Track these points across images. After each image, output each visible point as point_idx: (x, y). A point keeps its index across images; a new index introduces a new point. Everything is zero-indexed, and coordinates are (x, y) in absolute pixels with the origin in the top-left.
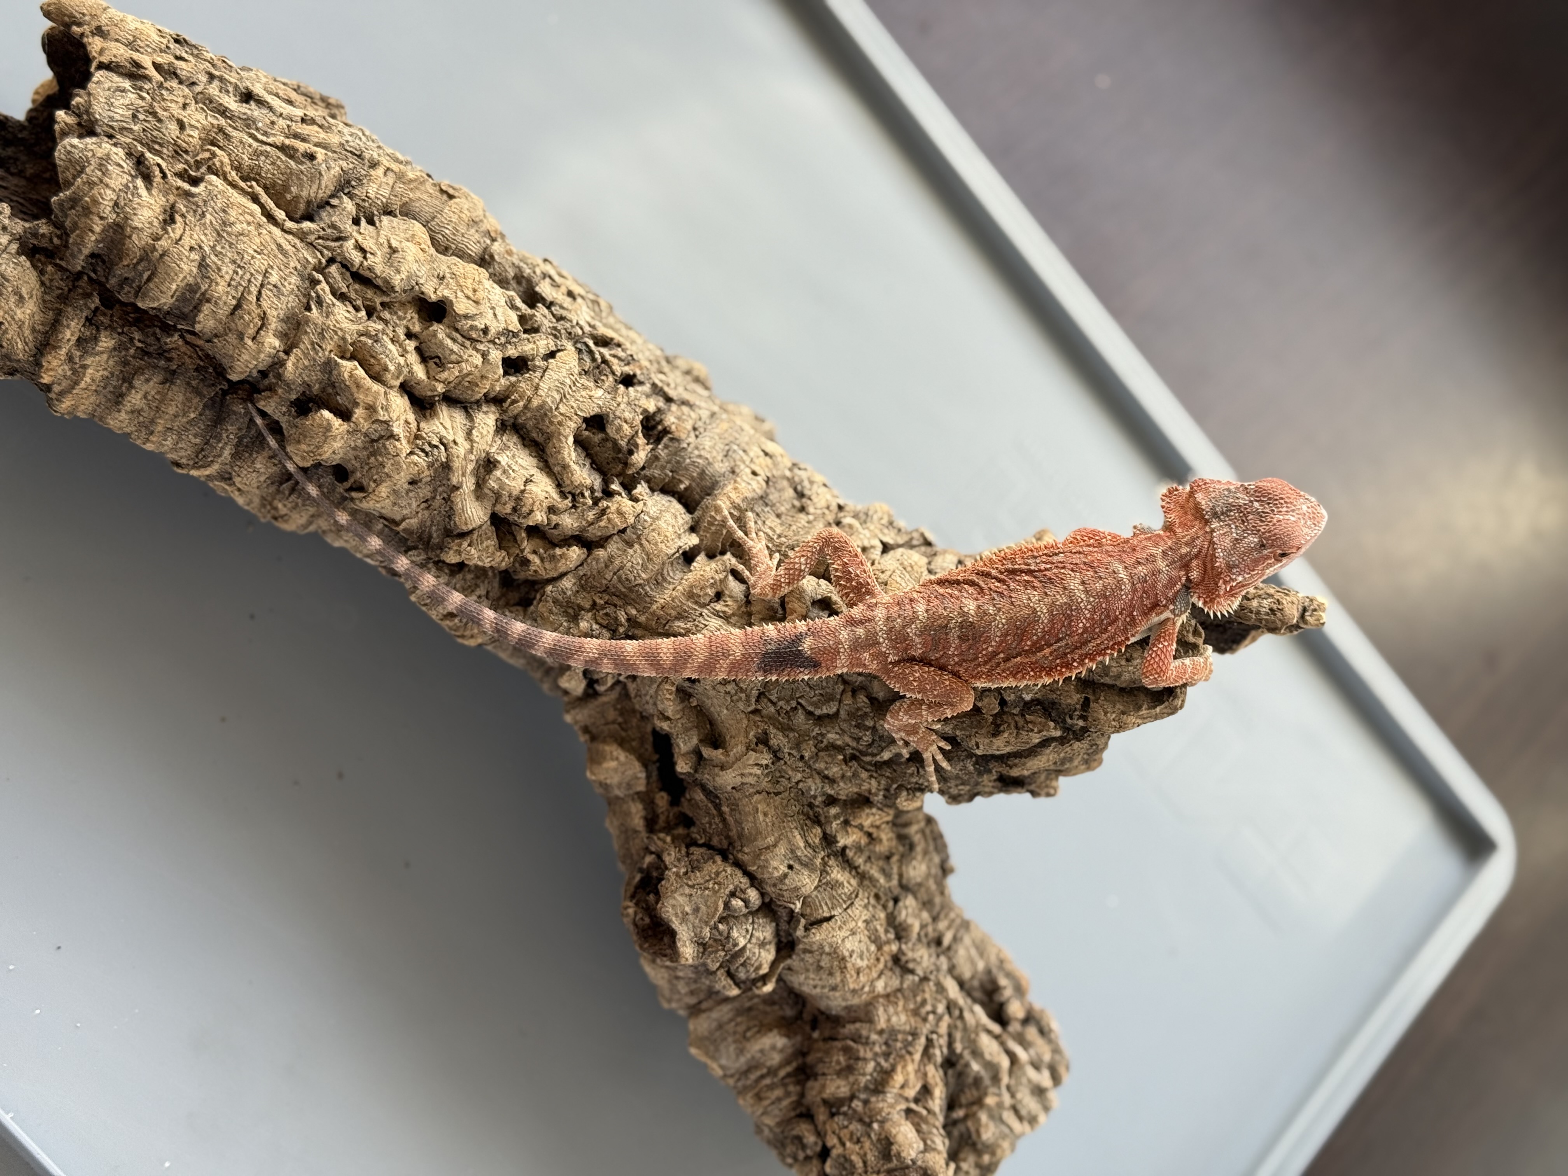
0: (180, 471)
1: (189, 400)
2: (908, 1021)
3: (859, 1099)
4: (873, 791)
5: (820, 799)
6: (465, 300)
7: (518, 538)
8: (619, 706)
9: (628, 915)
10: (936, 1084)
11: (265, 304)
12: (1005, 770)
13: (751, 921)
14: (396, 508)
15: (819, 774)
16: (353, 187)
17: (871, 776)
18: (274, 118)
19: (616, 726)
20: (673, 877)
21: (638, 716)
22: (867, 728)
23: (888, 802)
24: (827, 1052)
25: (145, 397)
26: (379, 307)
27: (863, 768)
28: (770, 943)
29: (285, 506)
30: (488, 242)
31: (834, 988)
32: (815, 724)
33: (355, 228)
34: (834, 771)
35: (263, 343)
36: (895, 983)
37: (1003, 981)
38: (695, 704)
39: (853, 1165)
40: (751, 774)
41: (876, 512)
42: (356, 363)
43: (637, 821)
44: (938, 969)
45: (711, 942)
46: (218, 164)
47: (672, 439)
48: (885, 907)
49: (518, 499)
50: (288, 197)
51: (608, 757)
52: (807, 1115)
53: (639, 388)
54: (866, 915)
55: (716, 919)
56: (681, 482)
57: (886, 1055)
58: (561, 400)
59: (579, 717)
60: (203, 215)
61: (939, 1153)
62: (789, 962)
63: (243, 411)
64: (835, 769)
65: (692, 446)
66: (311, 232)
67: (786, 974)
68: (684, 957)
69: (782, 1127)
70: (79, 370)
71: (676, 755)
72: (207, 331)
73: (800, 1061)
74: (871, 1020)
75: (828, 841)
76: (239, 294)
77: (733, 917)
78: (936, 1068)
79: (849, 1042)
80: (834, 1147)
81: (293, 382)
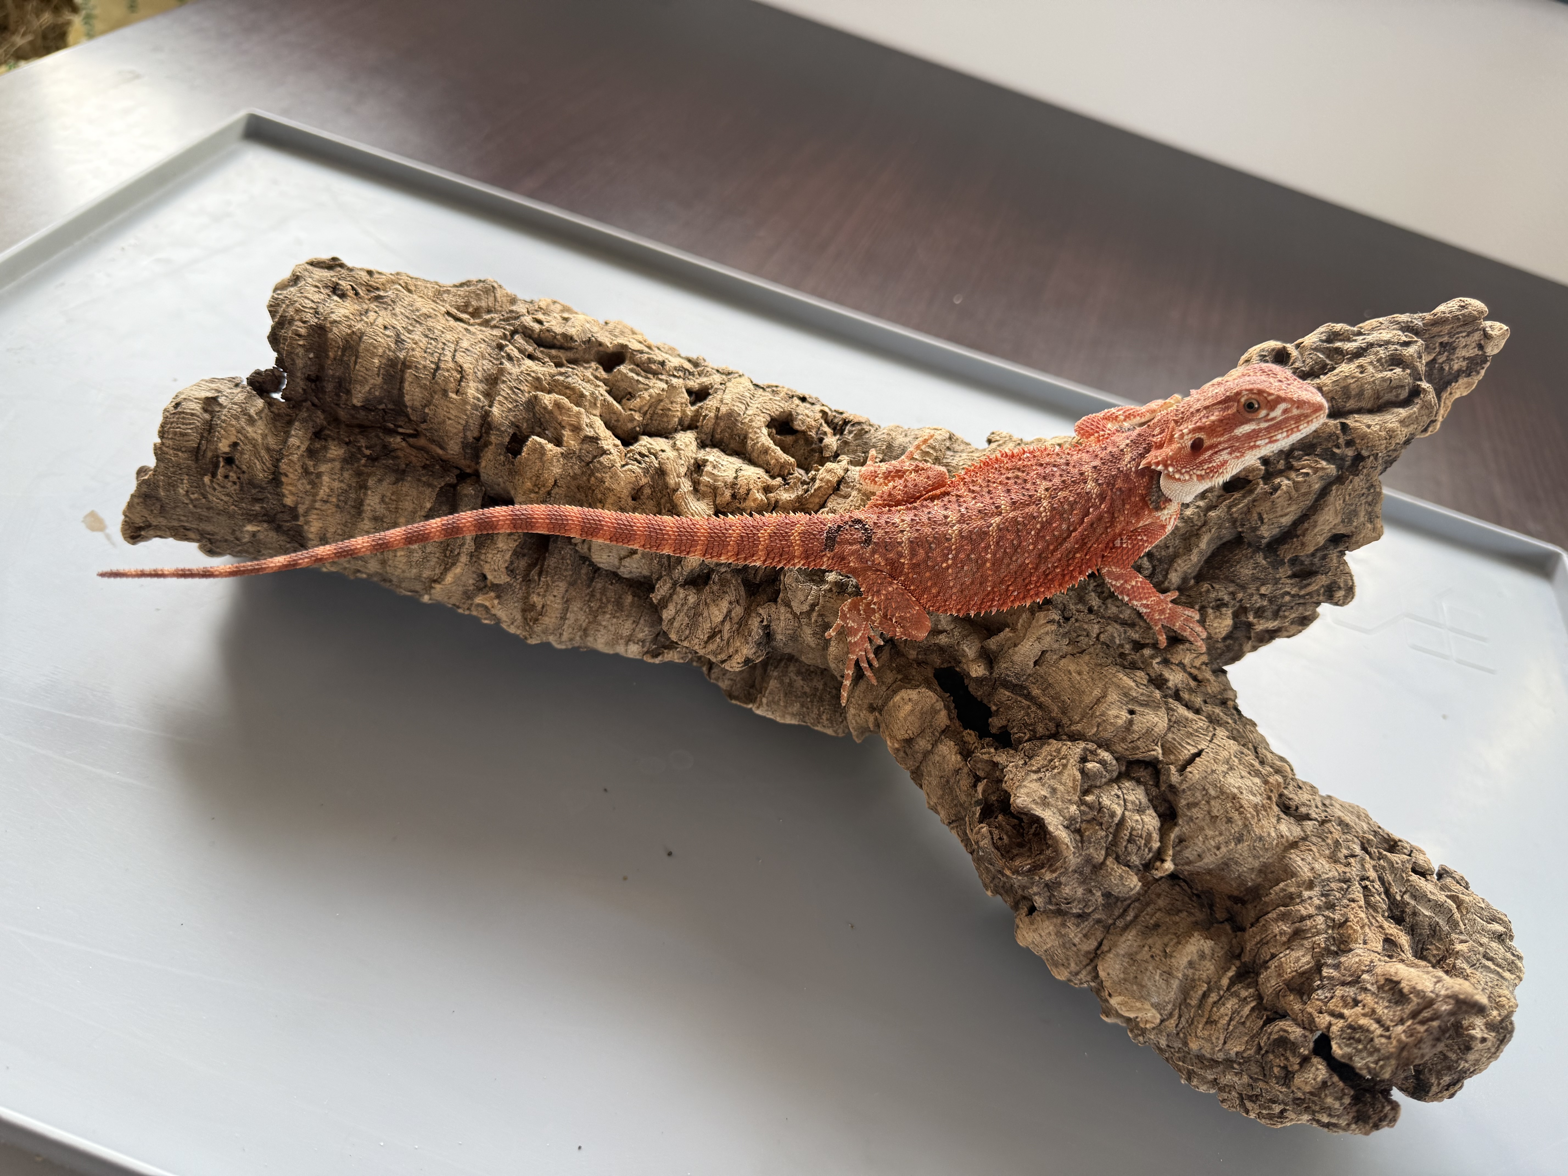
1: (422, 493)
2: (1332, 867)
3: (1327, 965)
10: (1397, 935)
11: (461, 362)
13: (1116, 787)
15: (1116, 622)
20: (1013, 774)
24: (1265, 932)
26: (566, 363)
28: (1147, 806)
34: (1129, 612)
35: (466, 394)
36: (1297, 829)
43: (954, 759)
47: (854, 426)
49: (733, 485)
52: (1277, 1013)
55: (1078, 794)
57: (1331, 907)
58: (746, 407)
62: (1177, 828)
63: (473, 492)
67: (1180, 851)
68: (1063, 843)
69: (1256, 1042)
70: (316, 481)
71: (965, 667)
72: (417, 404)
73: (1238, 963)
74: (1293, 875)
75: (1159, 682)
76: (436, 360)
77: (1096, 787)
78: (1386, 918)
79: (1282, 908)
80: (1330, 1025)
81: (501, 424)
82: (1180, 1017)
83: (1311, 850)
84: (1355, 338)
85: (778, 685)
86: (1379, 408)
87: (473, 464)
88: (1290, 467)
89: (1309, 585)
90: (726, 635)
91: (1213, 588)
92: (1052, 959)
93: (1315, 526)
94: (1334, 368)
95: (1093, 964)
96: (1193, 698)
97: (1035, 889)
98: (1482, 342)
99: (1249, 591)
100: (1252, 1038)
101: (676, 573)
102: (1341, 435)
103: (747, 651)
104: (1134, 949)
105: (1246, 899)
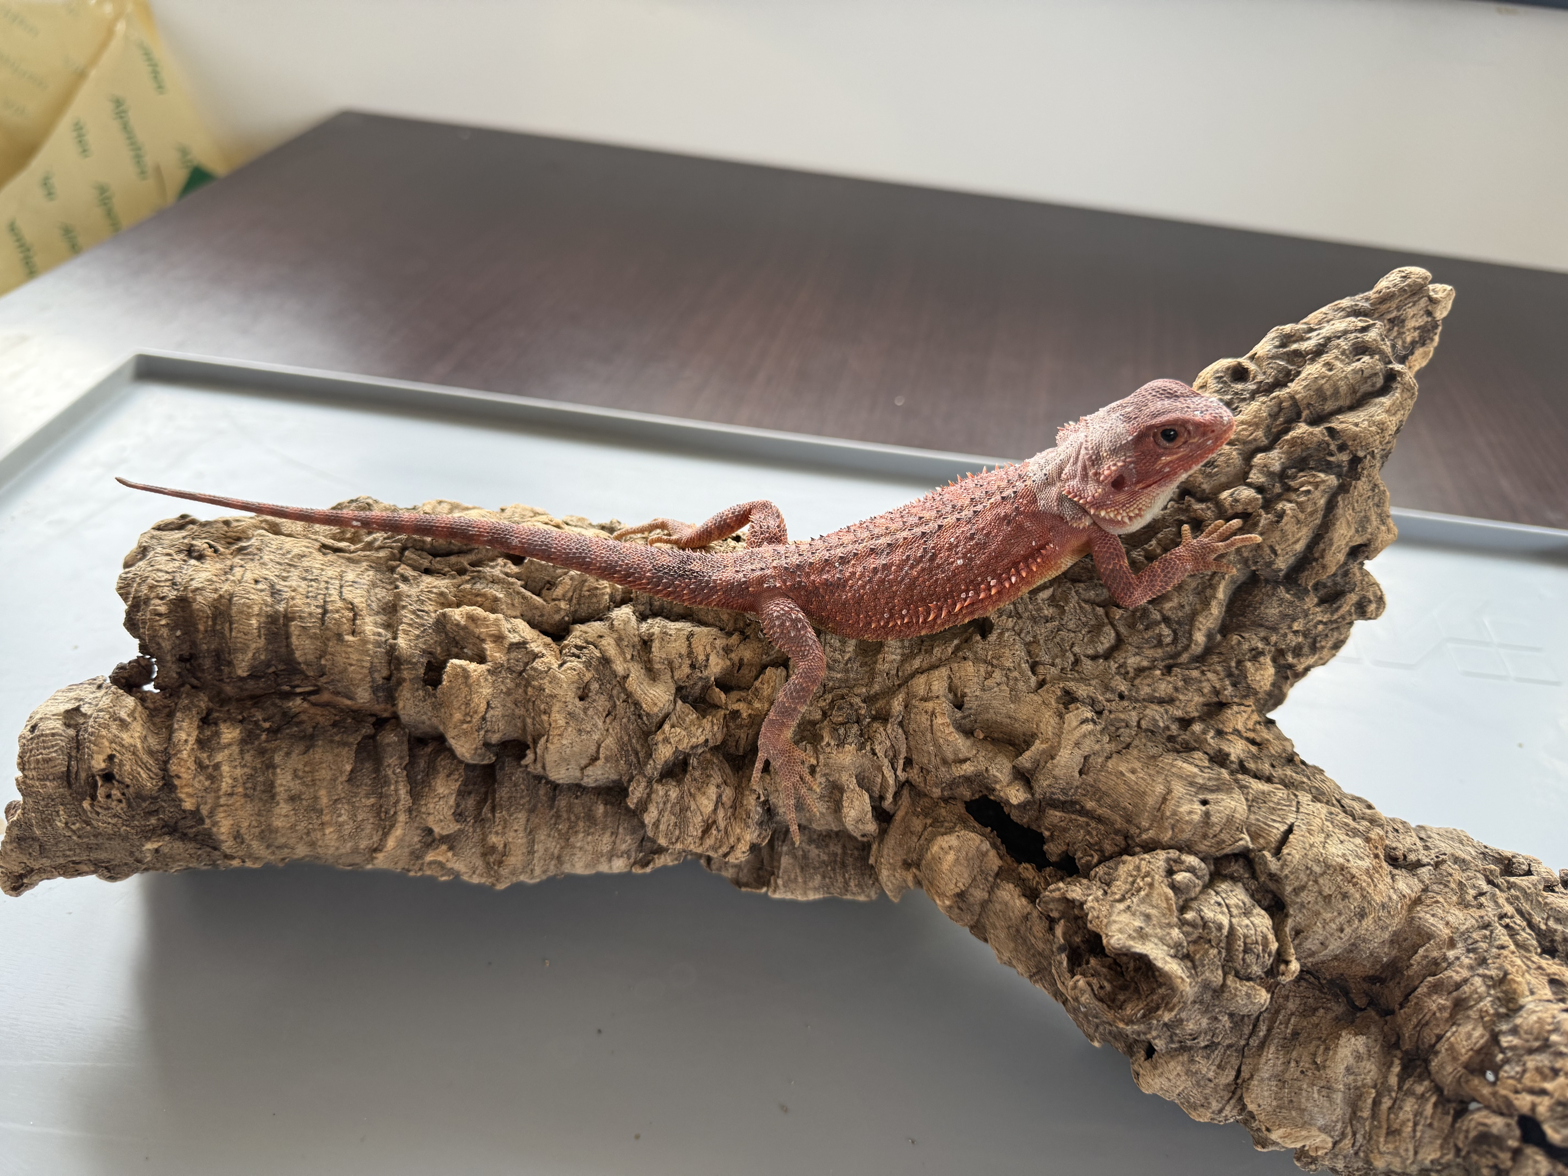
1: (338, 755)
2: (1466, 915)
3: (1503, 1033)
4: (1218, 686)
5: (1173, 726)
11: (350, 598)
13: (1213, 893)
15: (1151, 701)
17: (1203, 672)
20: (1095, 907)
22: (1157, 623)
24: (1420, 1011)
25: (295, 775)
26: (468, 566)
27: (1189, 669)
28: (1253, 905)
32: (1107, 662)
34: (1164, 688)
35: (364, 634)
36: (1415, 882)
38: (982, 735)
40: (1085, 736)
42: (464, 606)
43: (1019, 904)
45: (1192, 948)
49: (689, 654)
51: (942, 856)
54: (1322, 811)
55: (1176, 913)
57: (1483, 963)
62: (1290, 918)
64: (1162, 686)
67: (1300, 944)
68: (1177, 977)
69: (1452, 1144)
70: (215, 774)
71: (1002, 794)
72: (311, 657)
73: (1399, 1053)
74: (1430, 936)
75: (1220, 759)
76: (321, 602)
77: (1192, 899)
78: (1540, 955)
79: (1430, 979)
80: (1534, 1106)
81: (412, 655)
82: (1354, 1134)
83: (1437, 902)
84: (1308, 335)
85: (791, 861)
86: (1359, 402)
87: (389, 706)
88: (1288, 489)
89: (1339, 607)
90: (722, 824)
91: (1243, 637)
92: (1188, 1102)
93: (1331, 545)
94: (1298, 373)
95: (1236, 1097)
96: (1260, 767)
97: (1154, 1033)
98: (1429, 308)
99: (1282, 631)
100: (1446, 1140)
101: (649, 769)
102: (1331, 441)
103: (750, 836)
104: (1280, 1069)
105: (1383, 976)
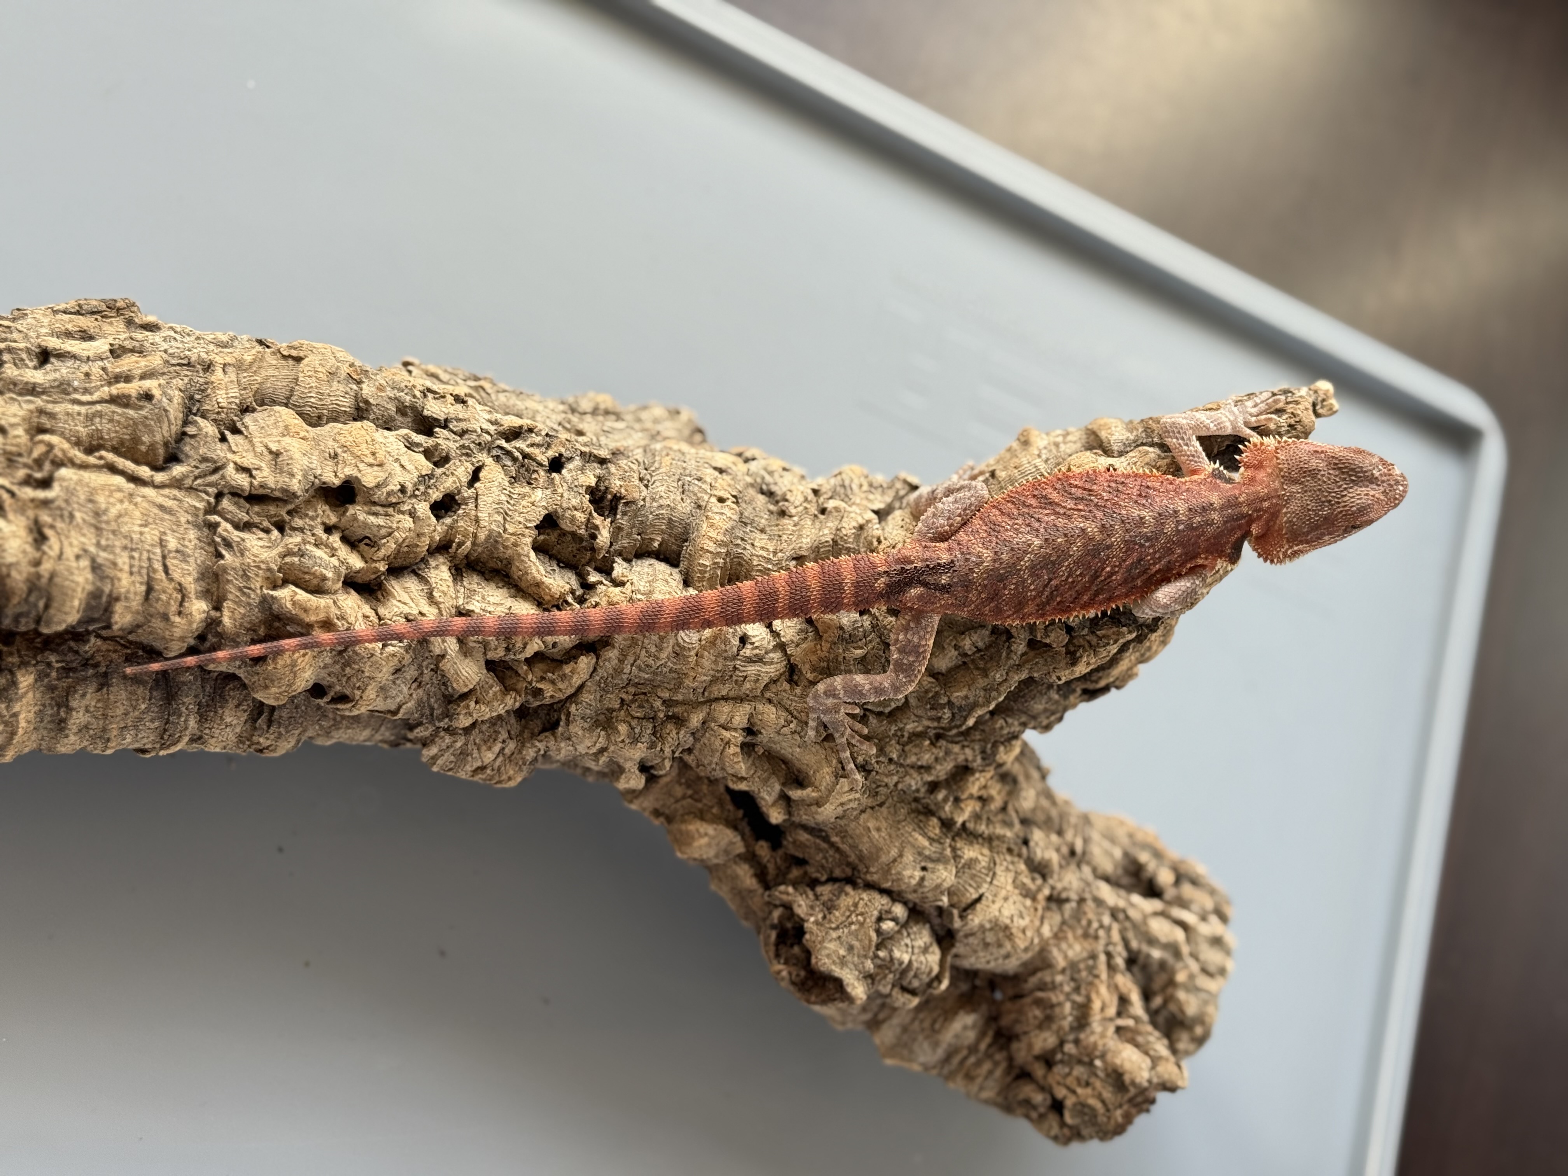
0: (148, 756)
1: (132, 693)
2: (1083, 948)
3: (1067, 1041)
4: (970, 758)
5: (923, 790)
6: (369, 470)
7: (520, 672)
8: (683, 781)
9: (783, 979)
10: (1130, 991)
11: (176, 575)
12: (1091, 686)
13: (905, 934)
14: (389, 701)
15: (912, 767)
16: (199, 401)
17: (963, 747)
18: (85, 368)
19: (689, 800)
20: (815, 928)
21: (706, 781)
22: (943, 706)
23: (987, 762)
24: (1021, 1012)
25: (87, 711)
26: (287, 518)
27: (953, 742)
28: (931, 944)
29: (267, 739)
30: (355, 387)
31: (1007, 956)
32: (890, 723)
33: (225, 446)
34: (927, 758)
35: (191, 614)
36: (1057, 918)
37: (1144, 857)
38: (762, 751)
39: (1092, 1109)
40: (850, 800)
41: (852, 480)
42: (293, 588)
43: (749, 881)
44: (1088, 884)
45: (876, 971)
46: (60, 454)
47: (627, 504)
48: (1020, 855)
50: (143, 448)
51: (696, 835)
52: (1024, 1075)
53: (570, 466)
54: (1010, 877)
55: (873, 948)
56: (653, 540)
57: (1077, 990)
58: (505, 519)
59: (646, 804)
60: (72, 516)
61: (1167, 1060)
62: (954, 951)
63: (191, 678)
64: (927, 756)
65: (648, 499)
66: (185, 476)
67: (955, 965)
68: (859, 998)
69: (1004, 1094)
71: (762, 805)
72: (128, 627)
73: (994, 1028)
74: (1050, 965)
75: (948, 826)
76: (145, 579)
77: (888, 941)
79: (1037, 994)
80: (1065, 1097)
81: (237, 634)
83: (1067, 937)
90: (497, 765)
96: (978, 826)
100: (1002, 1091)
